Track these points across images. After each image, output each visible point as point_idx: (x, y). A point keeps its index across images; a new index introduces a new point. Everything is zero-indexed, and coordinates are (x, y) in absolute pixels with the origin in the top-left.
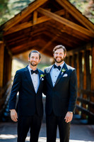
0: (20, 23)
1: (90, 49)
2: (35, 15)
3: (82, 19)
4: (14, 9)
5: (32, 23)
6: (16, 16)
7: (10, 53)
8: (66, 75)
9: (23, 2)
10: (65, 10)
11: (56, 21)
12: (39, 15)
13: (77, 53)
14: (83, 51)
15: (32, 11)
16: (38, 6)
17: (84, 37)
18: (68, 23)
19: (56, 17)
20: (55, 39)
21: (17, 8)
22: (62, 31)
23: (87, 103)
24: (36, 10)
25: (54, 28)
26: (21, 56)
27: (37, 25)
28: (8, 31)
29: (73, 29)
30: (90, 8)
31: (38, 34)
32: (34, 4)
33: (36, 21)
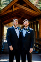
0: (7, 10)
1: (38, 21)
2: (14, 6)
3: (34, 8)
4: (3, 4)
5: (12, 10)
6: (5, 7)
7: (3, 24)
8: (29, 32)
9: (7, 1)
10: (27, 4)
11: (23, 9)
12: (15, 7)
13: (32, 22)
14: (35, 22)
15: (12, 5)
16: (14, 3)
17: (35, 15)
18: (28, 9)
19: (23, 7)
20: (22, 17)
21: (5, 4)
22: (26, 13)
23: (38, 44)
24: (14, 4)
25: (22, 12)
26: (7, 25)
27: (14, 11)
28: (2, 14)
29: (30, 12)
30: (37, 2)
31: (15, 15)
32: (13, 2)
33: (14, 9)
